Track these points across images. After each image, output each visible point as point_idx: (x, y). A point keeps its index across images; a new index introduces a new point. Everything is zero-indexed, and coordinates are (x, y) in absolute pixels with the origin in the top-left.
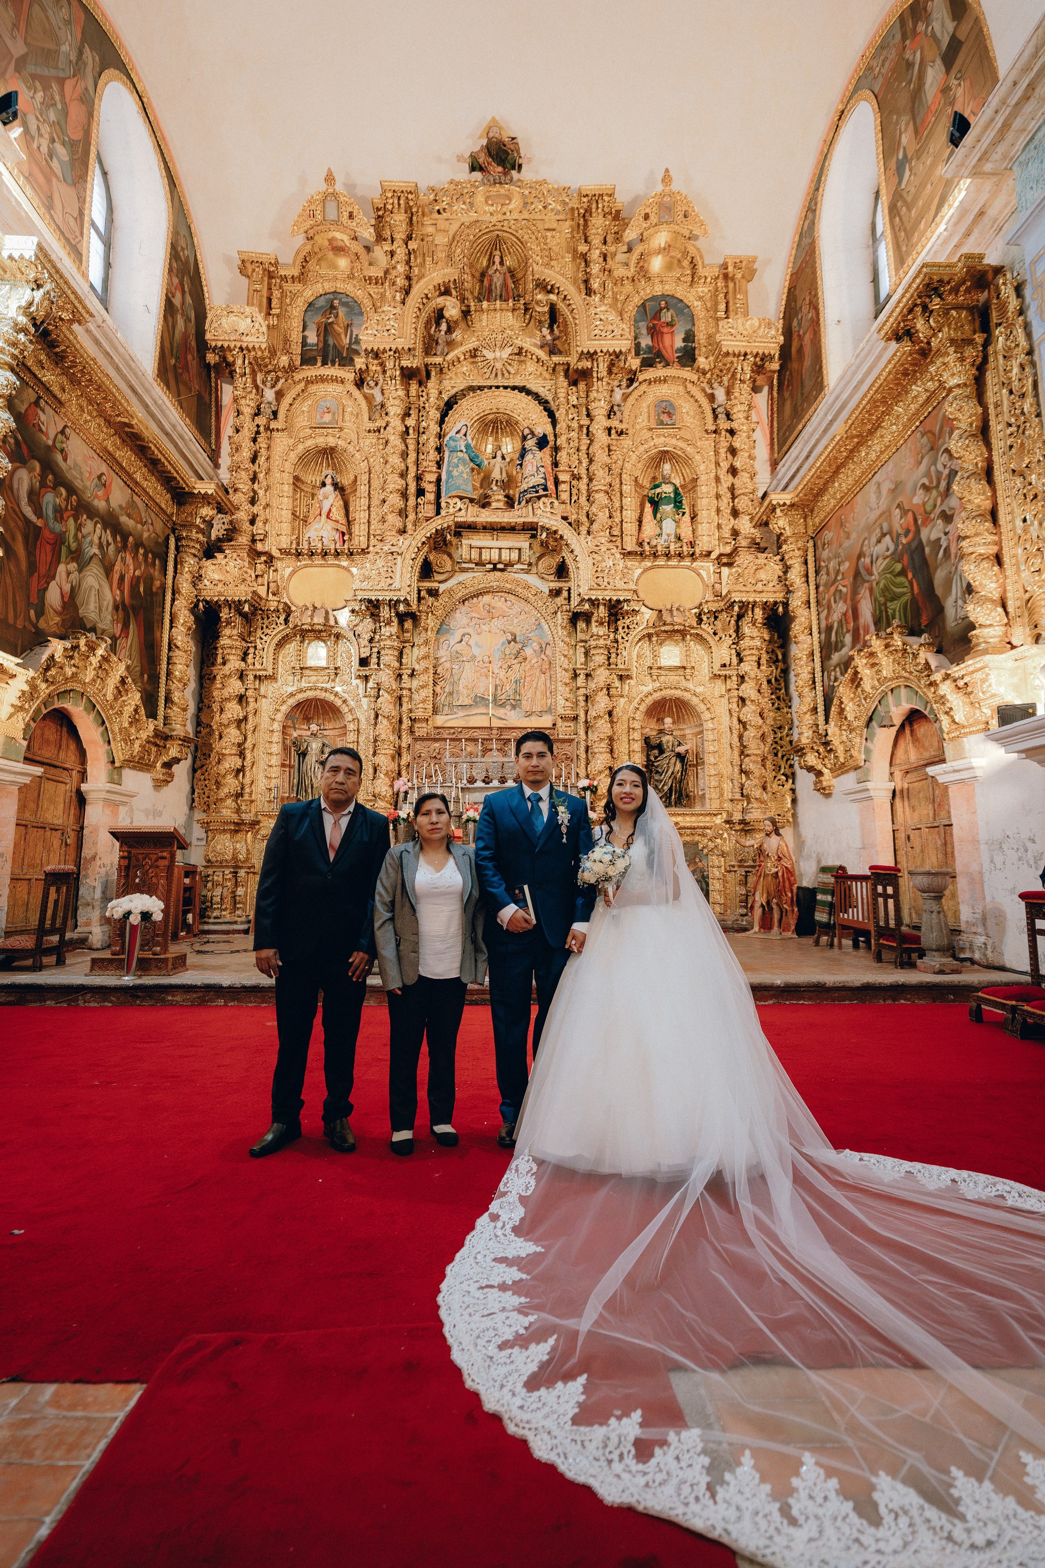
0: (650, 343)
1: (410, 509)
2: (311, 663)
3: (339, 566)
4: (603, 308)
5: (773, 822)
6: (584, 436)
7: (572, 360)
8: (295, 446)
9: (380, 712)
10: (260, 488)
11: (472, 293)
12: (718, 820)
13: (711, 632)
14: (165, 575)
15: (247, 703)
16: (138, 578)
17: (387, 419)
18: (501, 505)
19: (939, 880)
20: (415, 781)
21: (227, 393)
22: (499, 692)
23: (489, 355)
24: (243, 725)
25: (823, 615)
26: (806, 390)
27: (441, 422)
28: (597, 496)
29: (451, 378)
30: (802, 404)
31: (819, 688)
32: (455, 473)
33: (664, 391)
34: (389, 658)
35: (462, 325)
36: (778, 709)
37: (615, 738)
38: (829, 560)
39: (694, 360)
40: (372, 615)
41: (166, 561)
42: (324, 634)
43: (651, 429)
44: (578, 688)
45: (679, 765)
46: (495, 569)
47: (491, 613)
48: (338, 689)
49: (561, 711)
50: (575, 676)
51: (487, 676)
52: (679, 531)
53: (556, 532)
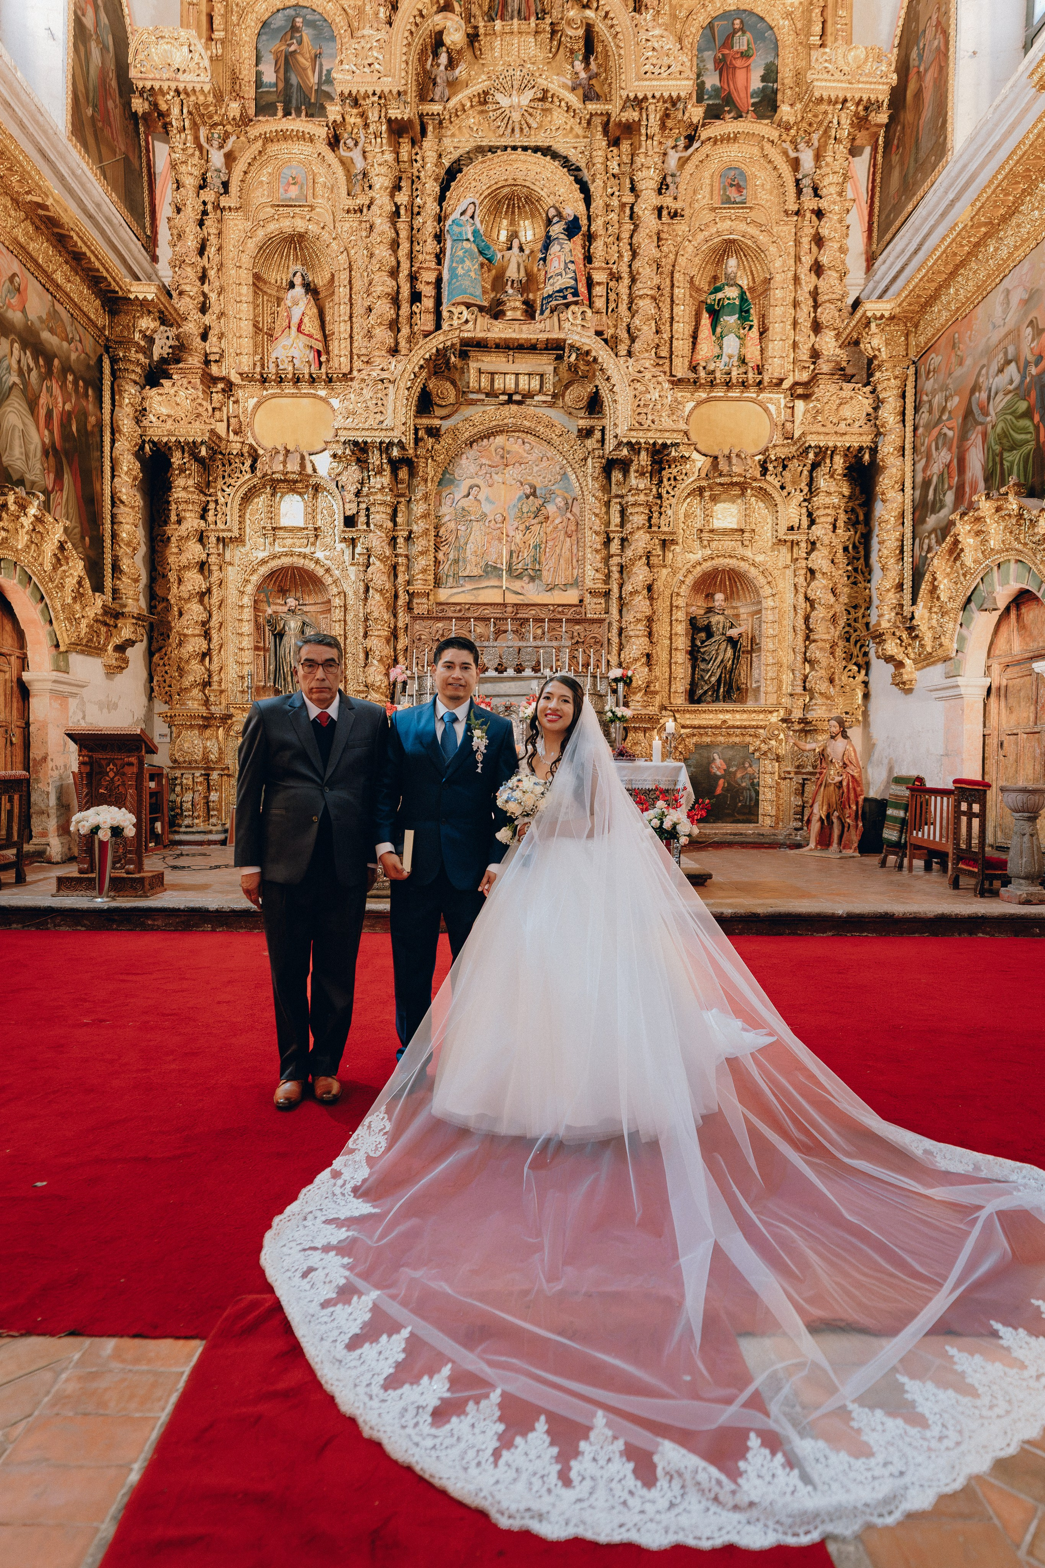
0: (718, 84)
1: (403, 320)
2: (284, 522)
3: (315, 396)
4: (657, 32)
5: (841, 722)
6: (627, 220)
7: (614, 108)
8: (253, 231)
9: (371, 584)
10: (212, 291)
11: (480, 6)
12: (774, 718)
13: (778, 485)
14: (101, 408)
15: (210, 571)
16: (69, 413)
17: (371, 193)
18: (518, 314)
19: (1036, 798)
20: (415, 669)
21: (161, 154)
22: (514, 559)
23: (504, 101)
24: (206, 598)
25: (920, 465)
26: (922, 155)
27: (441, 199)
28: (641, 303)
29: (453, 135)
30: (915, 173)
31: (908, 559)
32: (460, 271)
33: (732, 153)
34: (380, 516)
35: (468, 55)
36: (855, 583)
37: (655, 618)
38: (934, 393)
39: (775, 108)
40: (358, 461)
41: (101, 390)
42: (300, 485)
43: (714, 209)
44: (612, 556)
45: (730, 653)
46: (510, 401)
47: (505, 460)
48: (319, 555)
49: (589, 584)
50: (608, 542)
51: (500, 540)
52: (743, 351)
53: (588, 353)
